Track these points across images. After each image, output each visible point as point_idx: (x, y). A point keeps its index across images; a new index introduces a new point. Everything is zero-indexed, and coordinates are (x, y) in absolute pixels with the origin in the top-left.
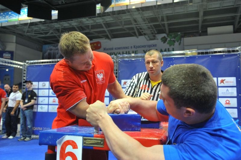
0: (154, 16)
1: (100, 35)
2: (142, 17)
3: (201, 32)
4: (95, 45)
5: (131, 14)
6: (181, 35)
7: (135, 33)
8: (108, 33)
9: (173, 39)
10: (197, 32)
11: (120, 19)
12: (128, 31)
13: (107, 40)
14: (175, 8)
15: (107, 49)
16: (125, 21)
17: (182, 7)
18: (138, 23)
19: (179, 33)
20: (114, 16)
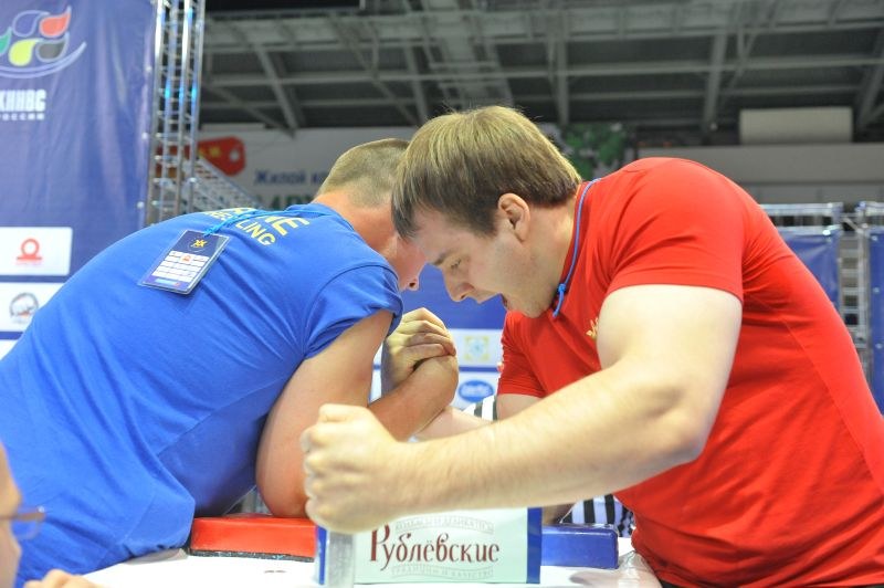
0: (530, 40)
1: (251, 107)
2: (471, 39)
3: (714, 126)
4: (215, 152)
5: (425, 20)
6: (624, 135)
7: (413, 109)
8: (283, 103)
9: (588, 153)
10: (694, 129)
11: (368, 41)
12: (390, 100)
13: (276, 136)
14: (636, 9)
15: (274, 179)
16: (384, 52)
17: (666, 8)
18: (450, 65)
19: (616, 127)
20: (346, 20)
